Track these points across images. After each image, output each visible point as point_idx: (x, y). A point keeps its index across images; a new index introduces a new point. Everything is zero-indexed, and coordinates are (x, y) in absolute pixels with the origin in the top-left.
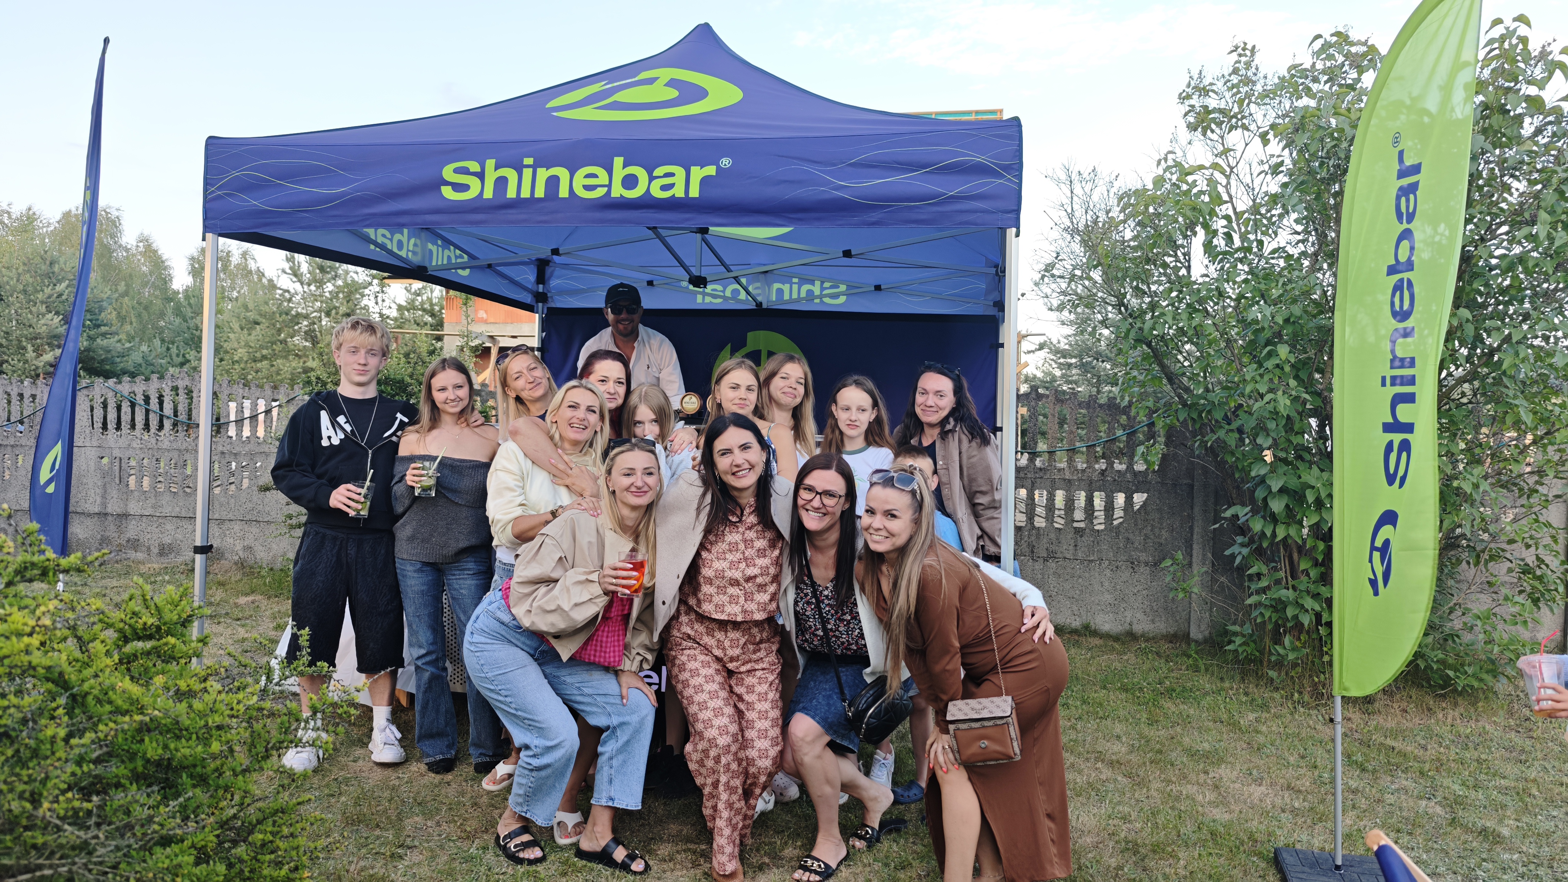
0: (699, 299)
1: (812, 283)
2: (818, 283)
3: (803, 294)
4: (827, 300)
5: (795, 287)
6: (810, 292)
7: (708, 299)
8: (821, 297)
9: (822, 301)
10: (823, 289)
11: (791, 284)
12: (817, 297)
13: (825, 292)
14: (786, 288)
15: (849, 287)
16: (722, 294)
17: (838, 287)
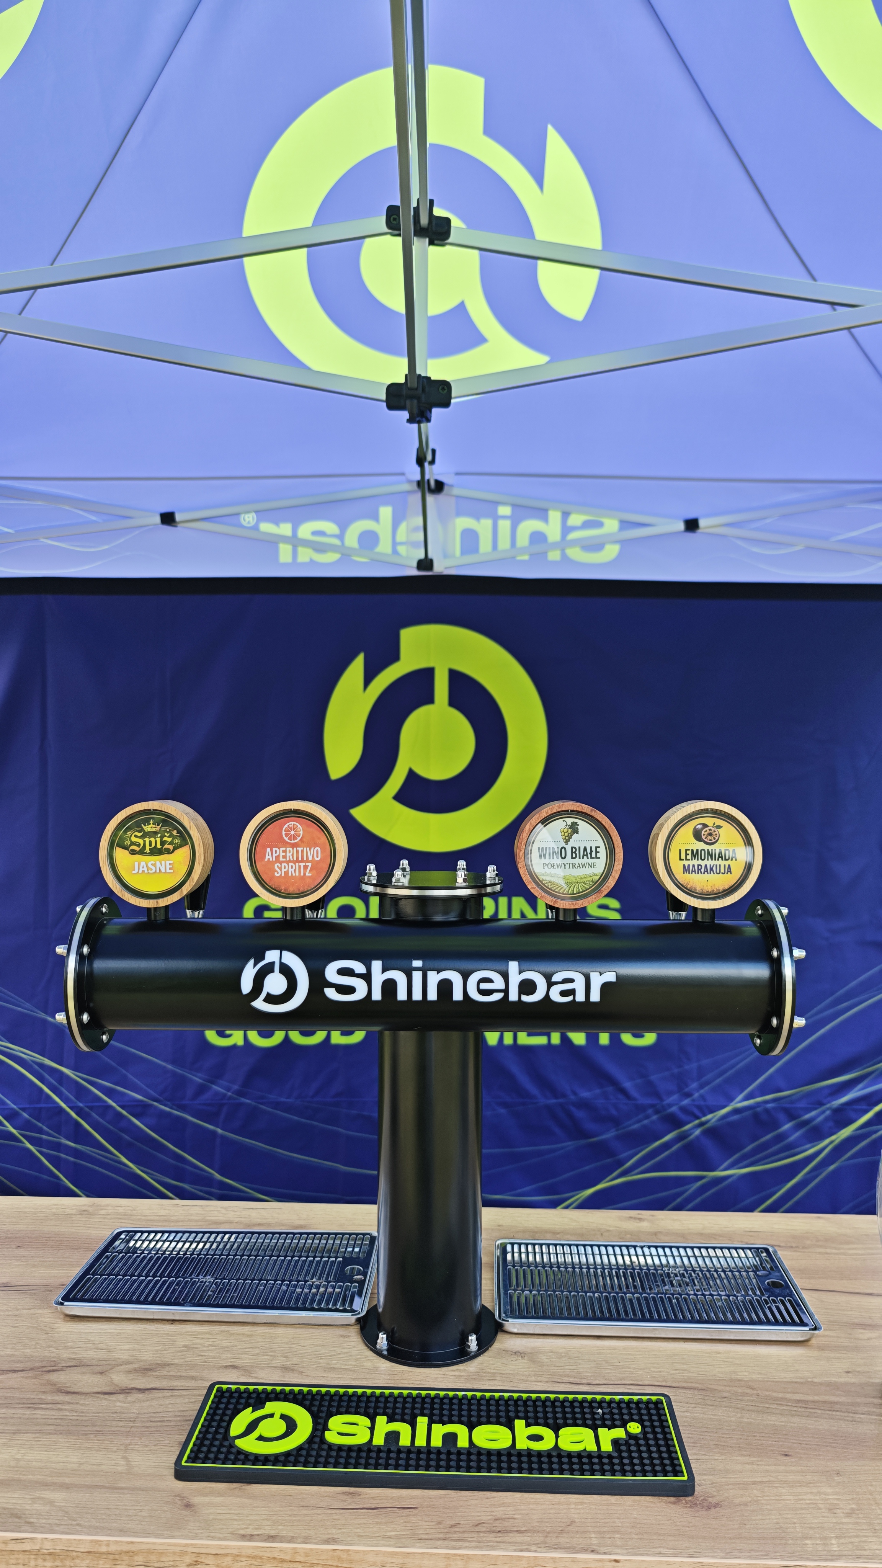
0: (285, 553)
1: (542, 514)
2: (555, 516)
3: (523, 539)
4: (575, 553)
5: (505, 526)
6: (538, 538)
7: (305, 555)
8: (563, 544)
9: (564, 555)
10: (566, 530)
11: (496, 518)
12: (555, 546)
13: (572, 536)
14: (484, 526)
15: (625, 525)
16: (336, 542)
17: (600, 525)
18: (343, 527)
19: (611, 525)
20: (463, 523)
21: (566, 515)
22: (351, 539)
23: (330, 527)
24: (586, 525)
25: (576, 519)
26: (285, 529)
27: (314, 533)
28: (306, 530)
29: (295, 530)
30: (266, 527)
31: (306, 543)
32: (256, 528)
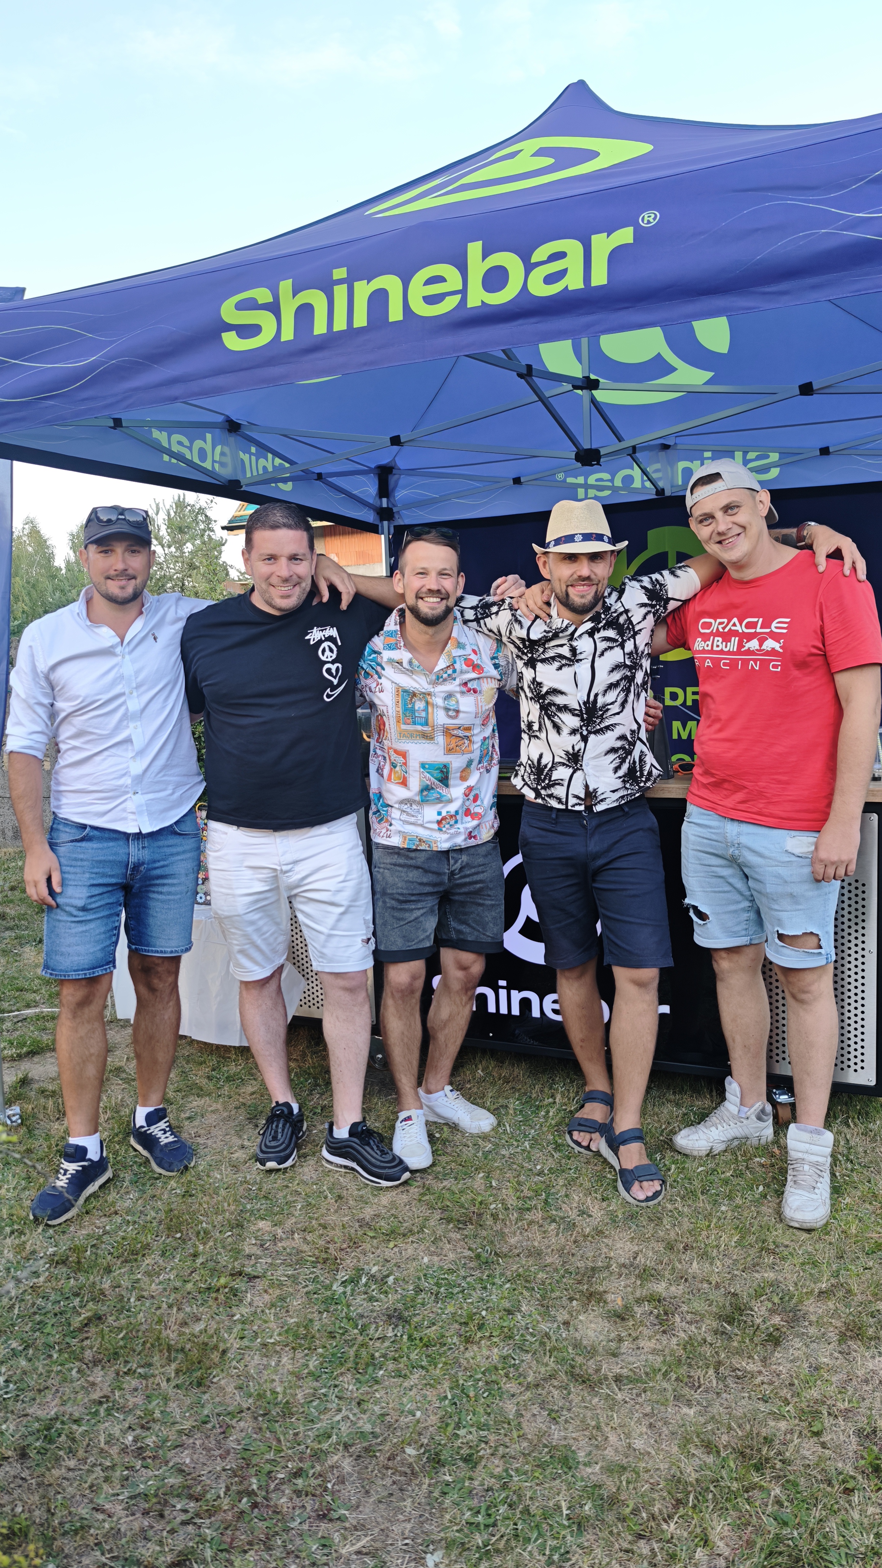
15: (783, 455)
16: (610, 484)
17: (768, 457)
18: (613, 477)
19: (774, 457)
20: (682, 465)
21: (745, 453)
22: (618, 482)
23: (606, 476)
24: (758, 458)
25: (751, 455)
26: (581, 480)
27: (597, 480)
28: (592, 480)
29: (586, 480)
30: (570, 480)
31: (593, 487)
32: (564, 481)
